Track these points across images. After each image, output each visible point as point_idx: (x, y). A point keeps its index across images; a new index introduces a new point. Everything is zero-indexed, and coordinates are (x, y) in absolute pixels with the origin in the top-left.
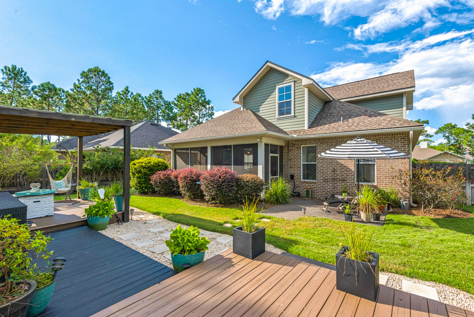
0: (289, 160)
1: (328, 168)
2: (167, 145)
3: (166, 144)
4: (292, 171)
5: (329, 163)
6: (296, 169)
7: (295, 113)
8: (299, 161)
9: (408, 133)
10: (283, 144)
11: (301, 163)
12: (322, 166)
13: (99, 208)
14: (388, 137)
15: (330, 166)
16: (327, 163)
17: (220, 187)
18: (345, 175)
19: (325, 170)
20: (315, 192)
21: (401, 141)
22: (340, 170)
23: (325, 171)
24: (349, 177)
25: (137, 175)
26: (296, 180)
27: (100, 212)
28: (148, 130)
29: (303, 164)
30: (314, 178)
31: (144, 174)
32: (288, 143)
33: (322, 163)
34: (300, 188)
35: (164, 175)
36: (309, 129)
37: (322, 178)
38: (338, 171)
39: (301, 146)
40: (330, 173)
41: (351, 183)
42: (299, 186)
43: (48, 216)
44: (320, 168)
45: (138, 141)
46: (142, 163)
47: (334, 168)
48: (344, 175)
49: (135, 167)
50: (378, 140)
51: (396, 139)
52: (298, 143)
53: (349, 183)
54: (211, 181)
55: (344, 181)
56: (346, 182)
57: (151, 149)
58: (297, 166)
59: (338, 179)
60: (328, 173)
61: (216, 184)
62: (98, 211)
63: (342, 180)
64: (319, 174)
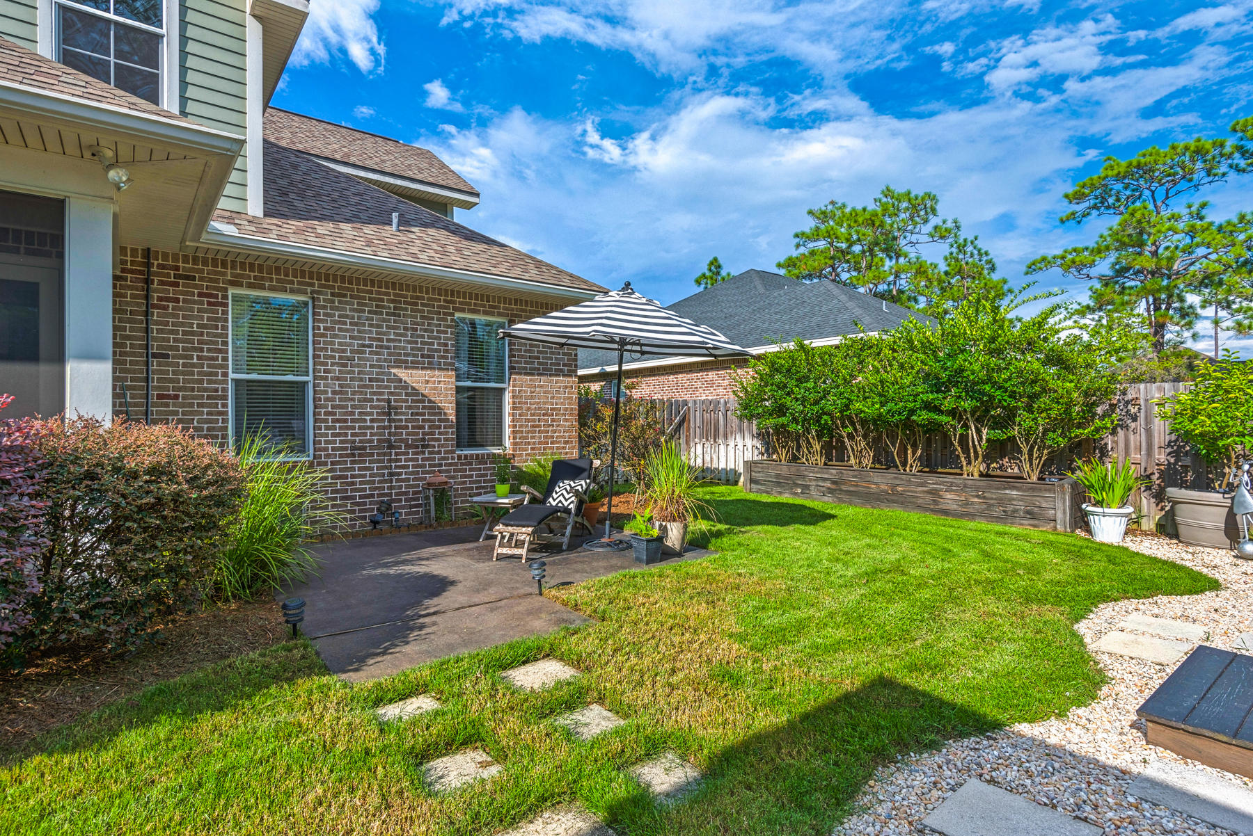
0: (153, 356)
1: (365, 400)
5: (370, 380)
6: (201, 405)
7: (182, 102)
8: (219, 366)
11: (225, 374)
12: (340, 392)
15: (374, 393)
16: (361, 380)
18: (427, 425)
19: (353, 407)
22: (409, 408)
23: (353, 413)
24: (440, 433)
29: (239, 382)
32: (148, 265)
33: (338, 379)
36: (273, 222)
37: (341, 442)
38: (401, 414)
39: (226, 290)
40: (372, 421)
41: (446, 452)
44: (333, 400)
47: (389, 401)
50: (516, 316)
52: (216, 273)
53: (439, 452)
55: (424, 446)
56: (430, 453)
58: (206, 390)
59: (402, 440)
60: (365, 421)
63: (417, 447)
64: (327, 428)
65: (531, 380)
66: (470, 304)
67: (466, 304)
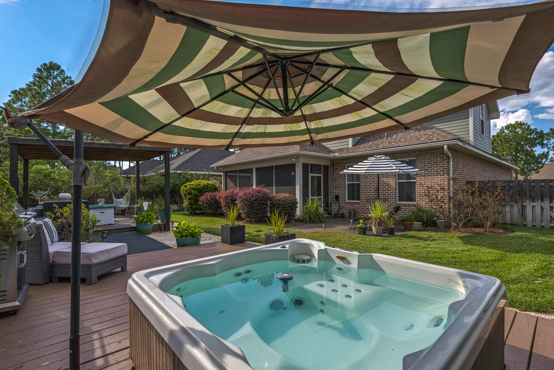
0: (334, 180)
1: (371, 187)
2: (218, 167)
4: (336, 192)
5: (372, 182)
6: (341, 189)
8: (344, 181)
9: (442, 148)
10: (328, 163)
11: (346, 183)
12: (365, 186)
13: (144, 217)
14: (427, 153)
15: (373, 185)
16: (370, 182)
17: (251, 205)
19: (368, 189)
20: (358, 213)
21: (440, 156)
22: (382, 189)
23: (368, 191)
24: (391, 196)
25: (188, 196)
26: (341, 201)
27: (144, 221)
28: (209, 153)
29: (348, 184)
30: (358, 199)
31: (194, 195)
32: (333, 163)
33: (365, 182)
34: (345, 209)
35: (211, 196)
36: (353, 147)
37: (365, 198)
38: (380, 191)
39: (345, 165)
40: (372, 193)
41: (392, 202)
42: (343, 207)
43: (110, 224)
44: (364, 187)
45: (198, 165)
46: (192, 185)
47: (376, 187)
48: (386, 195)
49: (186, 188)
50: (418, 156)
51: (435, 154)
52: (343, 162)
53: (391, 202)
54: (245, 199)
55: (386, 200)
56: (388, 202)
57: (207, 173)
58: (341, 186)
59: (380, 198)
61: (248, 203)
62: (143, 219)
63: (384, 200)
64: (363, 194)
65: (424, 178)
66: (400, 156)
67: (399, 156)
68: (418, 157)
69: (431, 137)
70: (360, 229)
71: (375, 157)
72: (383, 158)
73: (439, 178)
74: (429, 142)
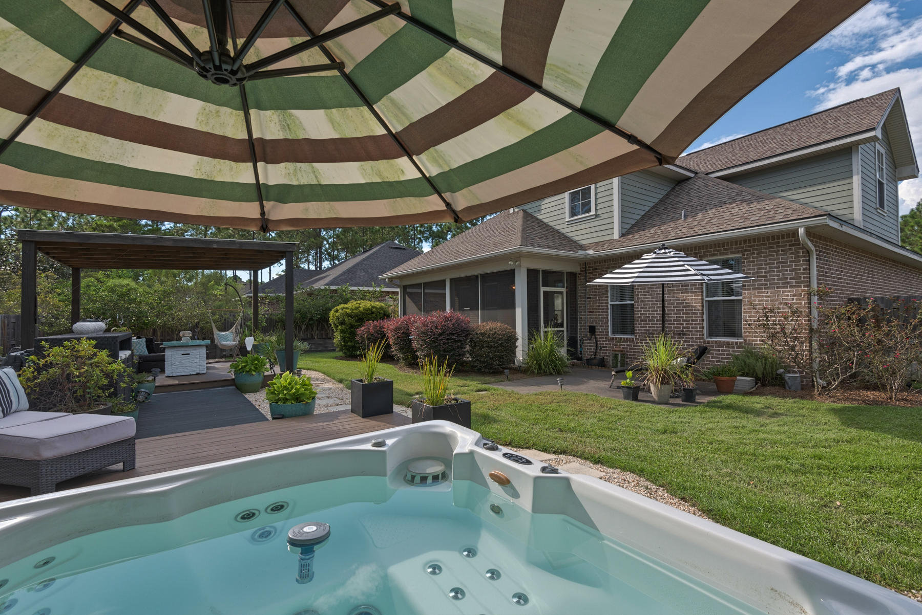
0: (588, 298)
1: (654, 311)
2: (391, 279)
3: (389, 278)
4: (592, 320)
5: (651, 298)
6: (599, 315)
7: (596, 210)
8: (604, 300)
9: (795, 233)
10: (576, 269)
11: (608, 303)
12: (644, 308)
13: (247, 362)
14: (765, 244)
16: (652, 301)
18: (685, 323)
19: (649, 314)
20: (631, 358)
21: (791, 249)
22: (675, 314)
23: (649, 317)
24: (692, 328)
25: (340, 327)
26: (598, 335)
27: (247, 368)
28: (386, 257)
29: (613, 305)
30: (633, 333)
31: (349, 326)
32: (586, 268)
33: (643, 301)
34: (606, 350)
35: (375, 326)
36: (621, 239)
37: (644, 330)
38: (671, 317)
40: (657, 320)
41: (696, 338)
42: (604, 347)
43: (198, 374)
44: (641, 311)
45: (366, 276)
46: (347, 308)
48: (683, 324)
49: (337, 314)
50: (745, 251)
51: (781, 246)
52: (603, 265)
53: (692, 338)
55: (683, 334)
56: (687, 338)
57: (378, 289)
58: (600, 309)
59: (672, 331)
60: (654, 321)
62: (245, 366)
63: (679, 334)
64: (639, 324)
65: (758, 293)
66: (711, 251)
67: (708, 252)
68: (746, 253)
69: (772, 212)
70: (626, 390)
71: (655, 253)
72: (672, 253)
73: (789, 291)
74: (767, 223)
